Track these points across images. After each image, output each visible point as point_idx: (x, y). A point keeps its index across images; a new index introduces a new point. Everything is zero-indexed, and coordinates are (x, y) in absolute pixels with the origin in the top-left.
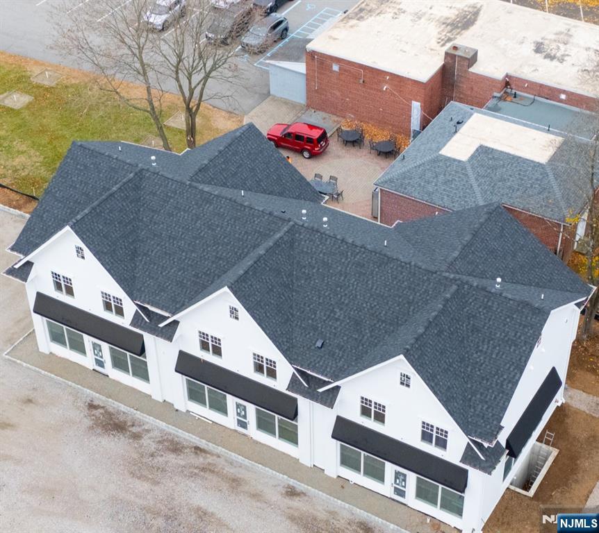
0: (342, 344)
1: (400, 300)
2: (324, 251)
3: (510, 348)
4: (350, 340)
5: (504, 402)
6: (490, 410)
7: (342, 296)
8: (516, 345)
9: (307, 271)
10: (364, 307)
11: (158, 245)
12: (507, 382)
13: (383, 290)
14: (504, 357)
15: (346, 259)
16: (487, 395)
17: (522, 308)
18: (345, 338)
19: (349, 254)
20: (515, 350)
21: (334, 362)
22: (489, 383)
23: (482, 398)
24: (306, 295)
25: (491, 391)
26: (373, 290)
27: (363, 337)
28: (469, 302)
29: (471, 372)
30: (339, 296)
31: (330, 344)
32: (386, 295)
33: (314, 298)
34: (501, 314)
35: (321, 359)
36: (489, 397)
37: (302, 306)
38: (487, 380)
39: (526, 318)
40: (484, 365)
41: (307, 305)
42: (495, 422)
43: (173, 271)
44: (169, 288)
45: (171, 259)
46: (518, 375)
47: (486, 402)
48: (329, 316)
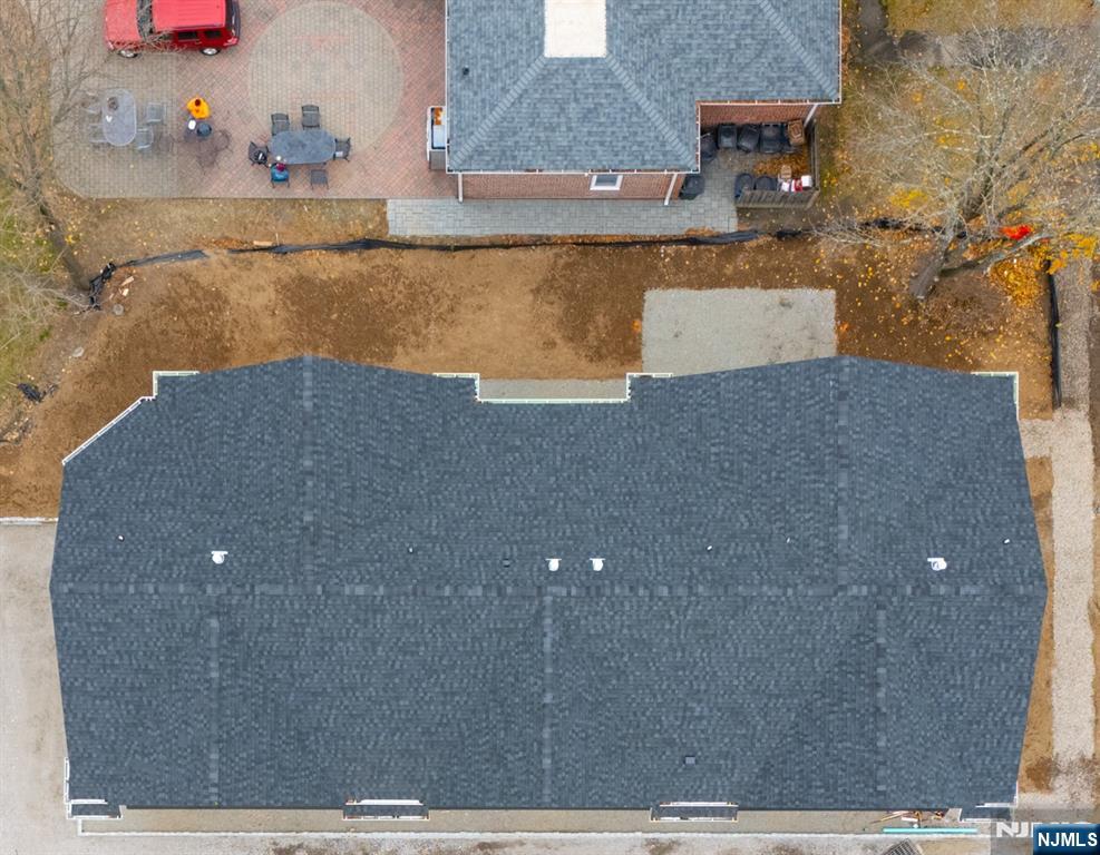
0: (725, 749)
1: (793, 655)
2: (627, 623)
3: (999, 666)
4: (736, 740)
5: (1015, 744)
6: (996, 762)
7: (691, 683)
8: (1007, 660)
9: (612, 664)
10: (737, 686)
11: (330, 708)
12: (1009, 715)
13: (756, 651)
14: (993, 682)
15: (672, 622)
16: (985, 744)
17: (999, 603)
18: (727, 740)
19: (672, 613)
20: (1007, 669)
21: (724, 779)
22: (982, 727)
23: (979, 749)
24: (629, 700)
25: (988, 736)
26: (740, 655)
27: (755, 728)
28: (908, 622)
29: (948, 720)
30: (686, 683)
31: (707, 757)
32: (764, 656)
33: (647, 700)
34: (967, 623)
35: (701, 781)
36: (988, 745)
37: (632, 718)
38: (978, 723)
39: (1011, 613)
40: (966, 705)
41: (639, 714)
42: (1009, 775)
43: (382, 738)
44: (392, 764)
45: (368, 721)
46: (1024, 701)
47: (987, 753)
48: (684, 717)
